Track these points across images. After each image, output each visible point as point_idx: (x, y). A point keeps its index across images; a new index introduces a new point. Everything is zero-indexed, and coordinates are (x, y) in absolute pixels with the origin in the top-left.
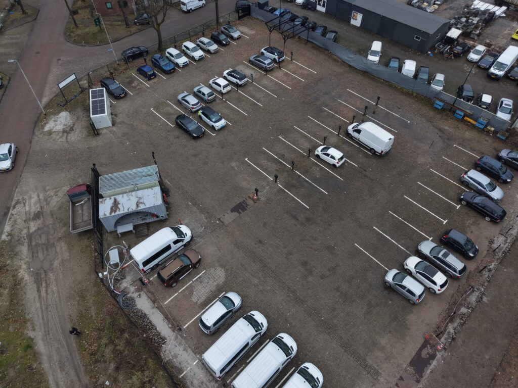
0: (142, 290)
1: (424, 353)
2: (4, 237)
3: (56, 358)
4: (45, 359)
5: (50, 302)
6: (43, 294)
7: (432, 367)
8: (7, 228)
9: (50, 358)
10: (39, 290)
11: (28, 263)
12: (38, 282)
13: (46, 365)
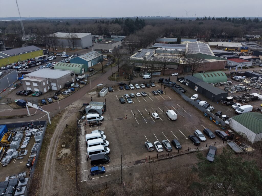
0: (84, 125)
1: (142, 161)
2: (65, 109)
3: (59, 130)
4: (56, 129)
5: (65, 121)
6: (65, 120)
7: (141, 164)
8: (67, 108)
9: (57, 129)
10: (64, 119)
11: (66, 114)
12: (65, 118)
13: (56, 130)
